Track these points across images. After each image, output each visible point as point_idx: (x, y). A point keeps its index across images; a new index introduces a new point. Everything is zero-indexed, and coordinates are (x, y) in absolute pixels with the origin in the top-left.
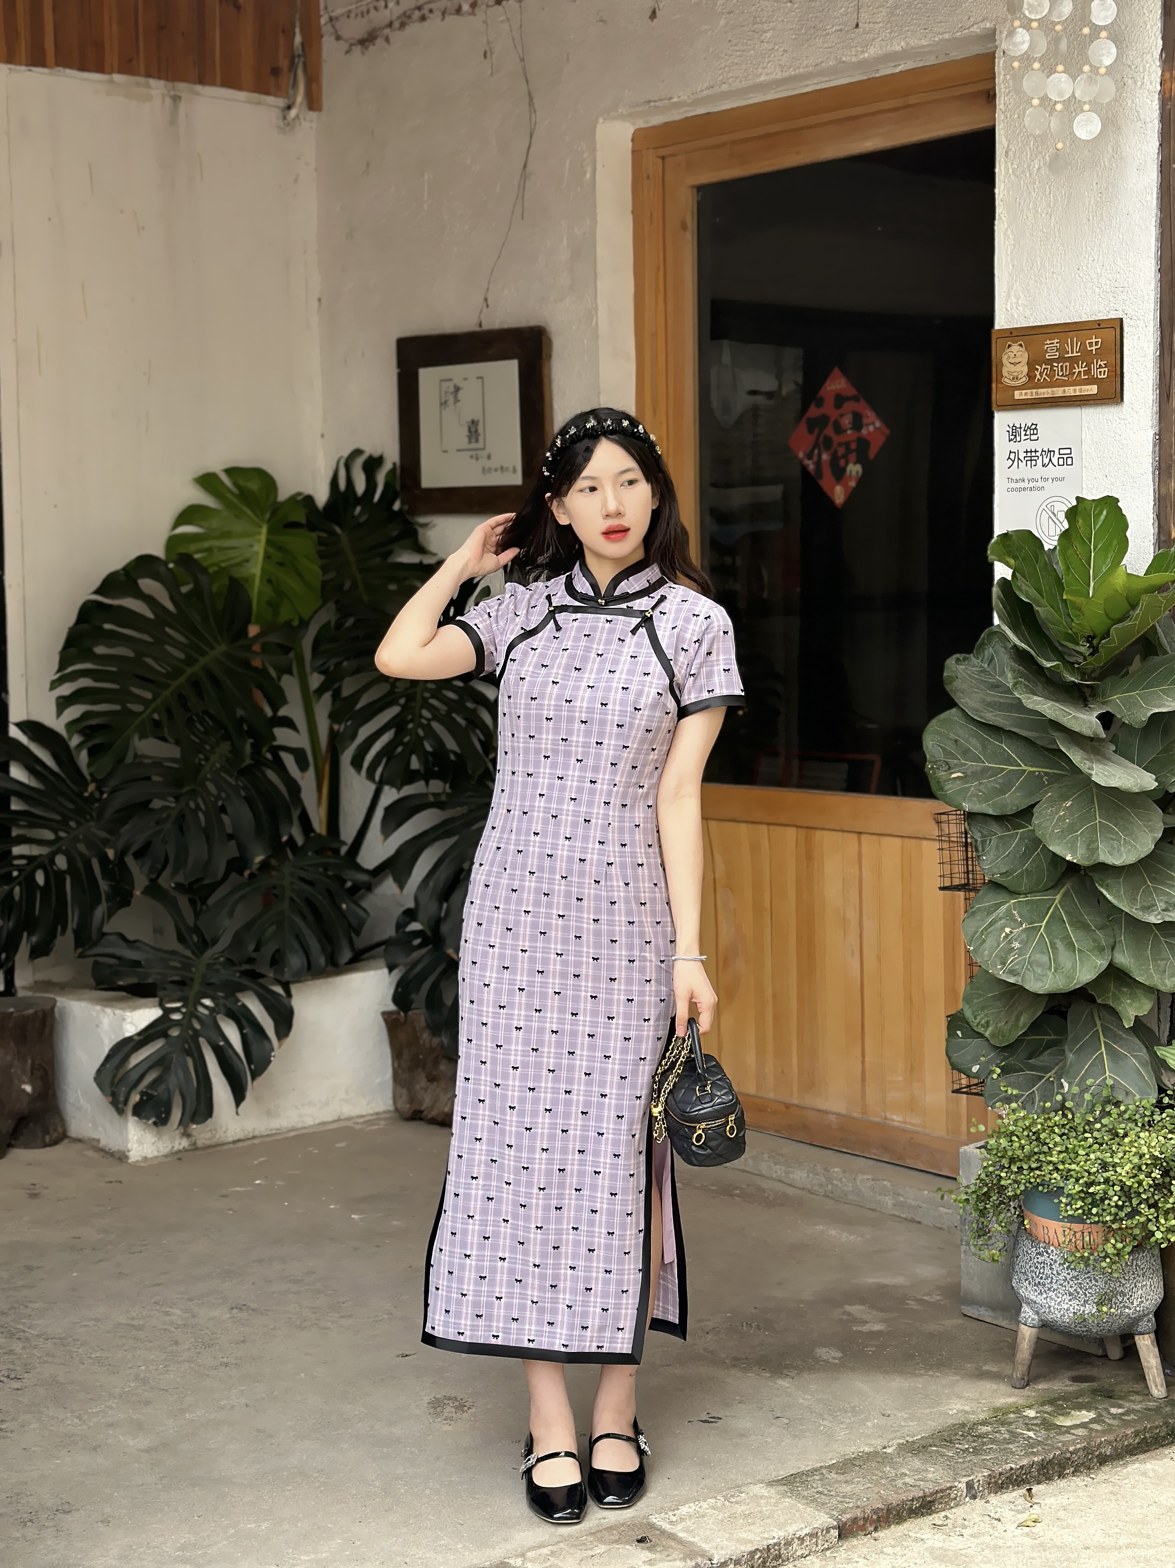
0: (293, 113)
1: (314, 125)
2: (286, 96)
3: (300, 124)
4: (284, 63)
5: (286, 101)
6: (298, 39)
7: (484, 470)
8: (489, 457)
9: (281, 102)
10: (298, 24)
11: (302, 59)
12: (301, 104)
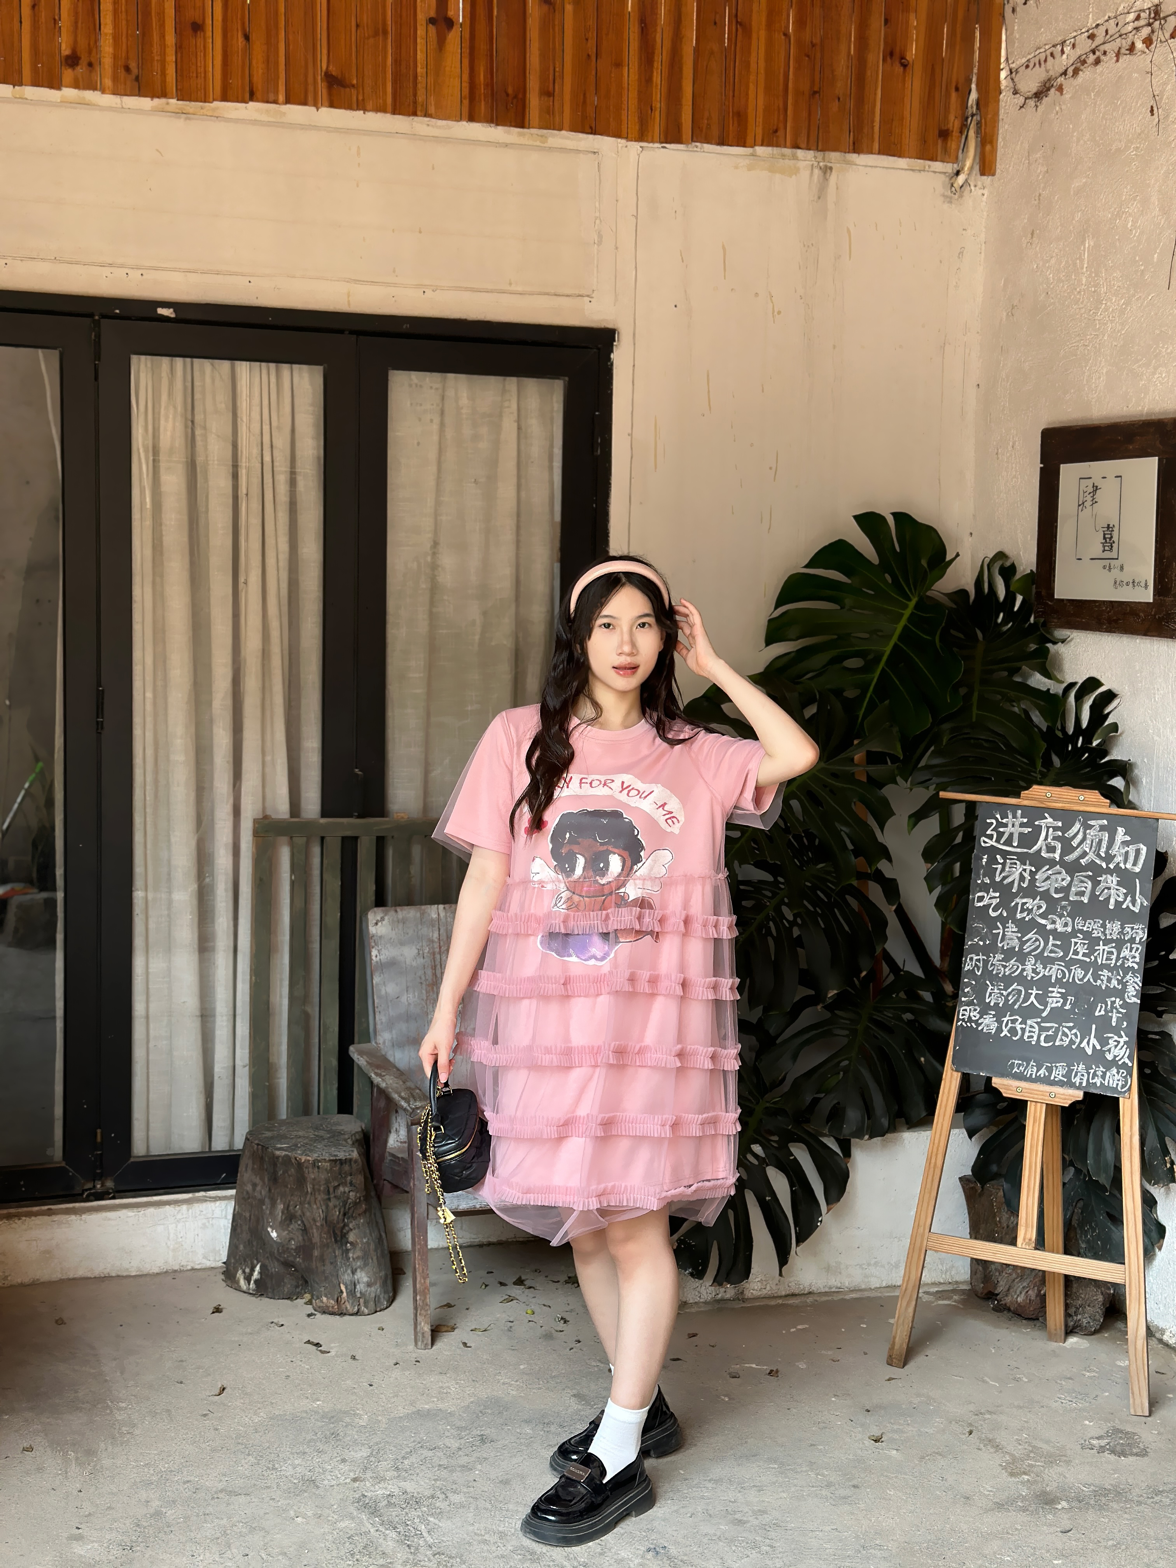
0: (961, 179)
1: (986, 192)
2: (956, 160)
3: (971, 191)
4: (954, 123)
5: (955, 166)
6: (974, 96)
7: (1115, 583)
8: (1122, 568)
9: (949, 168)
10: (974, 79)
11: (975, 118)
12: (971, 168)
